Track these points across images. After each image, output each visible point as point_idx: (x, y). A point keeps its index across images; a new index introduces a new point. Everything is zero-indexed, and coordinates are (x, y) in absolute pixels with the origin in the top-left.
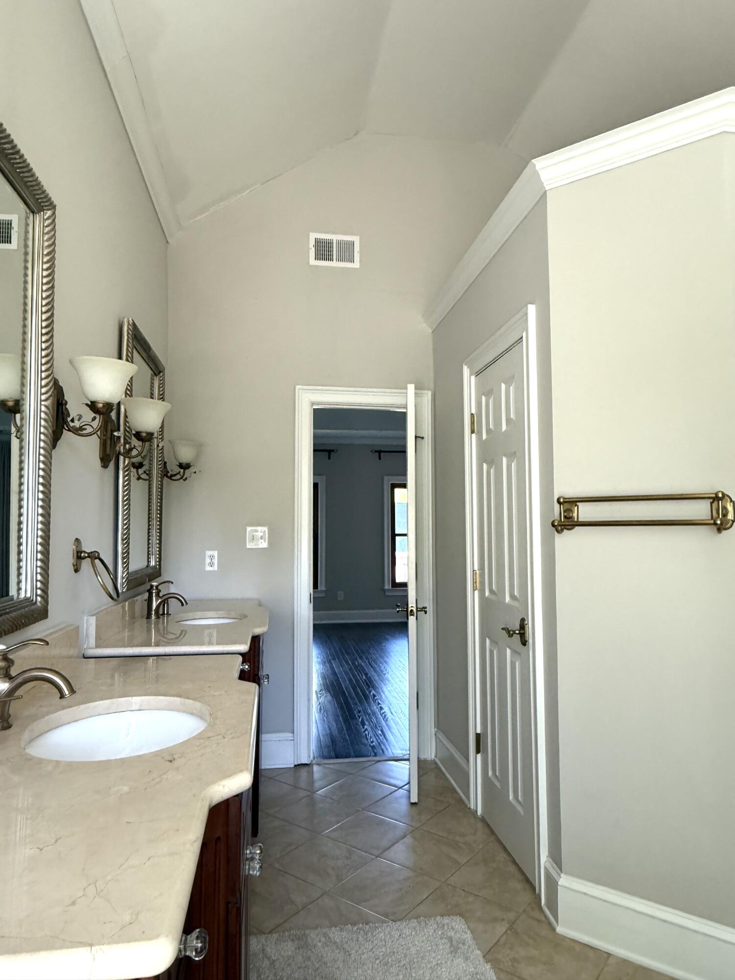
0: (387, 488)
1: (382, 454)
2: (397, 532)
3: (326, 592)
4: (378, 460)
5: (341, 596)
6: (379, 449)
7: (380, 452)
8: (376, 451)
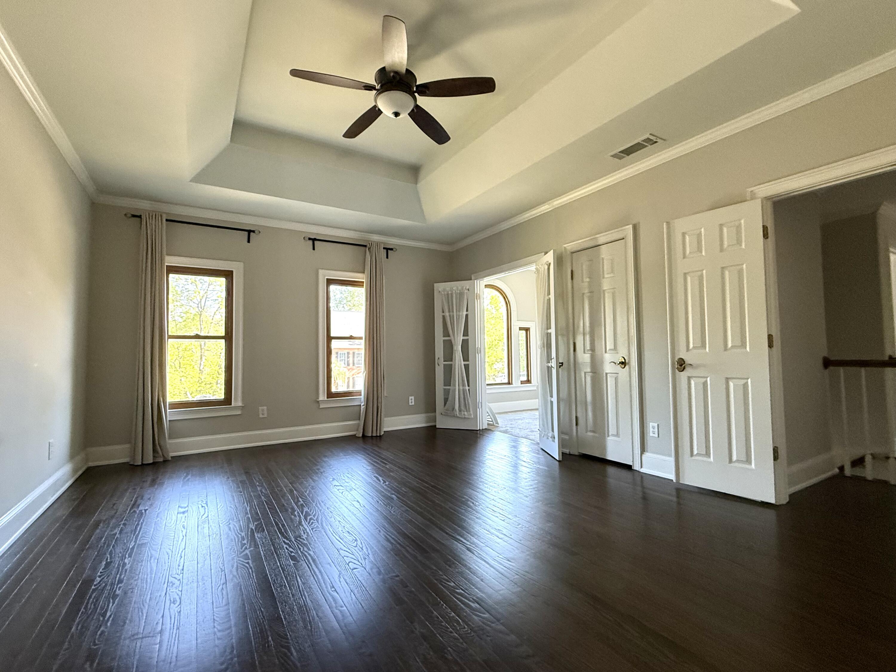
0: (322, 284)
1: (316, 243)
2: (332, 335)
3: (242, 408)
4: (312, 250)
5: (263, 411)
6: (313, 237)
7: (314, 240)
8: (310, 239)
